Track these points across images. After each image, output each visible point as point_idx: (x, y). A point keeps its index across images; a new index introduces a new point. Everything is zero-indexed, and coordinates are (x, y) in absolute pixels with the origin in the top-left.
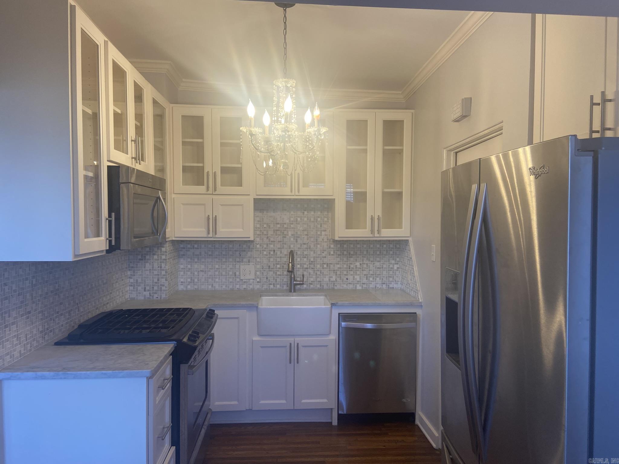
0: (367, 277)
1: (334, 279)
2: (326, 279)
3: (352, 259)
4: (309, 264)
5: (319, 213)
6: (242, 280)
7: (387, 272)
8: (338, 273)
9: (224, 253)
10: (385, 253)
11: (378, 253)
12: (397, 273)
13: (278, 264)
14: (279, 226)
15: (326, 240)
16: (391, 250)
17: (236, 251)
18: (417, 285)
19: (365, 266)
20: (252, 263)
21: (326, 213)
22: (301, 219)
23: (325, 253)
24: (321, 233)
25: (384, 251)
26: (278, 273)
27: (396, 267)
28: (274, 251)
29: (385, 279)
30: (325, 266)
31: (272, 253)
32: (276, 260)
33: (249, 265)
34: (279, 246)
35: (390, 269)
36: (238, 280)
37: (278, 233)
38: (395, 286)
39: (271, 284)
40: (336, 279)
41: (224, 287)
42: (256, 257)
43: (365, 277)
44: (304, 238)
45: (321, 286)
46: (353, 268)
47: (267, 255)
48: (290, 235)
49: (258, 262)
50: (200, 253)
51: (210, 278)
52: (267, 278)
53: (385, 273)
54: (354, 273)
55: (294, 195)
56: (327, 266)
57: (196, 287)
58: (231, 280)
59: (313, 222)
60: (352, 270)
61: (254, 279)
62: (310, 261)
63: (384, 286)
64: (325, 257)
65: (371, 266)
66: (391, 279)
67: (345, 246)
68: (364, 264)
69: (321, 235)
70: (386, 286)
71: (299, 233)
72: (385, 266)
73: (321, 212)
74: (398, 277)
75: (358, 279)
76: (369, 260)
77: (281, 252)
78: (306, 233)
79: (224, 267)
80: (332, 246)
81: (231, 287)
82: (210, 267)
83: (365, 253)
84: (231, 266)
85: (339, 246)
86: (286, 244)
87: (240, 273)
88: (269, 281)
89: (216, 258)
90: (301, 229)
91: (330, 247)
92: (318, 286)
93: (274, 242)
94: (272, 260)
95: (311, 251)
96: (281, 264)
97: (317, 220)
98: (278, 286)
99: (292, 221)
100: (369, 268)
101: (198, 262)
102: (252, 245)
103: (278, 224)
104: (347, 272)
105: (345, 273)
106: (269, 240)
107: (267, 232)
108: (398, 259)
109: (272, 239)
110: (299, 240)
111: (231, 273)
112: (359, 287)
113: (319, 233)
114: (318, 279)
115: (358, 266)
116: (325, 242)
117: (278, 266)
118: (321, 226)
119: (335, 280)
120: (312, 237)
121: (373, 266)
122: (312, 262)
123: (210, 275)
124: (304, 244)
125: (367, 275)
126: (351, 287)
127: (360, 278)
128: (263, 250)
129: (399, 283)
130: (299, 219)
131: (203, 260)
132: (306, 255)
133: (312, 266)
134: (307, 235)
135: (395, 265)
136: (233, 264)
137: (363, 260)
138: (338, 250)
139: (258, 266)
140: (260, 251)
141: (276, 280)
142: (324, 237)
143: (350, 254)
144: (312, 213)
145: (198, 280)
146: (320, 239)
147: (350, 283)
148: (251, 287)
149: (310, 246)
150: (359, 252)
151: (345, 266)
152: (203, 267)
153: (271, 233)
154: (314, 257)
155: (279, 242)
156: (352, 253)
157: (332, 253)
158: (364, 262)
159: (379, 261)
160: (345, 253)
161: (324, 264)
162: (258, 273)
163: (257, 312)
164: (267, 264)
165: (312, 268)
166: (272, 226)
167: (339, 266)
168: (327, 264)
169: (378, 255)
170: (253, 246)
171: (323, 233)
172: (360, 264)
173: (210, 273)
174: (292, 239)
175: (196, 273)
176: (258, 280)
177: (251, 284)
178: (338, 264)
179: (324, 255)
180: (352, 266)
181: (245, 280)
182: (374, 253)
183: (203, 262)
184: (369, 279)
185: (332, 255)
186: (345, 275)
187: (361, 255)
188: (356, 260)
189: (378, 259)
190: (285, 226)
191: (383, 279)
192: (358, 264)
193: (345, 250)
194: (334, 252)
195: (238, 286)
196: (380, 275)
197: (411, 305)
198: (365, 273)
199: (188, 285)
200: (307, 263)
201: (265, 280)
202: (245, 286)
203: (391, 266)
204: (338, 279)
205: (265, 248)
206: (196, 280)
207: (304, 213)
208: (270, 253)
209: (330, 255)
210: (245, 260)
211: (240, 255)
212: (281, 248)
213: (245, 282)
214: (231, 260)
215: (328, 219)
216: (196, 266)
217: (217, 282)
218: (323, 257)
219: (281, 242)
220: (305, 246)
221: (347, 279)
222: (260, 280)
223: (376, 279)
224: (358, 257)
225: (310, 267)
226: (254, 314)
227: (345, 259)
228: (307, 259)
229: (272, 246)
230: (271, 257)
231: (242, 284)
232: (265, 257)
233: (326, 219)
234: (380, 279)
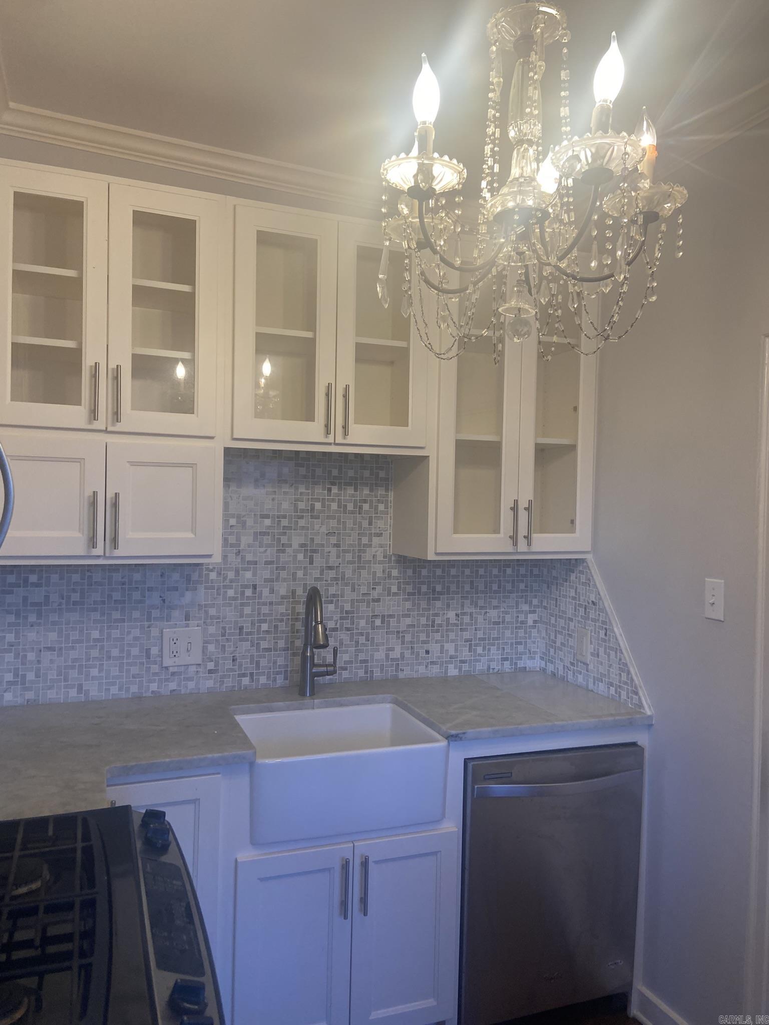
0: (470, 645)
1: (396, 654)
2: (380, 655)
3: (438, 604)
4: (341, 618)
5: (366, 491)
6: (167, 668)
7: (512, 633)
8: (408, 638)
9: (117, 596)
10: (509, 587)
11: (495, 587)
12: (534, 632)
13: (265, 621)
14: (267, 522)
15: (380, 557)
16: (522, 581)
17: (150, 589)
18: (632, 670)
19: (467, 619)
20: (196, 622)
21: (381, 491)
22: (323, 506)
23: (379, 589)
24: (370, 540)
25: (508, 582)
26: (264, 645)
27: (531, 618)
28: (255, 587)
29: (508, 650)
30: (378, 622)
31: (249, 592)
32: (259, 609)
33: (187, 626)
34: (266, 574)
35: (519, 625)
36: (155, 668)
37: (267, 540)
38: (529, 664)
39: (244, 675)
40: (402, 654)
41: (114, 690)
42: (206, 606)
43: (465, 646)
44: (329, 552)
45: (366, 672)
46: (440, 625)
47: (235, 599)
48: (295, 545)
49: (212, 617)
50: (47, 597)
51: (73, 667)
52: (233, 660)
53: (508, 633)
54: (442, 636)
55: (330, 444)
56: (383, 622)
57: (30, 695)
58: (134, 670)
59: (352, 512)
60: (438, 631)
61: (200, 665)
62: (342, 612)
63: (507, 664)
64: (378, 600)
65: (480, 618)
66: (521, 648)
67: (424, 572)
68: (464, 614)
69: (370, 546)
70: (511, 665)
71: (318, 540)
72: (508, 618)
73: (371, 490)
74: (534, 643)
75: (452, 652)
76: (476, 606)
77: (272, 591)
78: (333, 540)
79: (116, 633)
80: (395, 573)
81: (134, 689)
82: (75, 635)
83: (467, 587)
84: (136, 632)
85: (410, 572)
86: (283, 568)
87: (161, 650)
88: (240, 665)
89: (95, 610)
90: (324, 529)
91: (390, 576)
92: (361, 673)
93: (256, 563)
94: (247, 610)
95: (347, 585)
96: (271, 621)
97: (361, 508)
98: (263, 680)
99: (302, 511)
100: (476, 623)
101: (39, 625)
102: (197, 574)
103: (267, 517)
104: (428, 636)
105: (423, 637)
106: (243, 558)
107: (238, 539)
108: (535, 602)
109: (249, 557)
110: (317, 558)
111: (135, 651)
112: (453, 671)
113: (365, 540)
114: (362, 656)
115: (453, 620)
116: (380, 562)
117: (265, 627)
118: (370, 524)
119: (399, 656)
120: (348, 551)
121: (484, 620)
122: (347, 612)
123: (75, 660)
124: (330, 568)
125: (471, 641)
126: (435, 670)
127: (456, 650)
128: (225, 587)
129: (536, 656)
130: (318, 506)
131: (54, 617)
132: (334, 596)
133: (347, 624)
134: (337, 545)
135: (529, 615)
136: (142, 627)
137: (463, 606)
138: (408, 584)
139: (212, 629)
140: (219, 589)
141: (258, 663)
142: (376, 552)
143: (434, 591)
144: (350, 491)
145: (37, 676)
146: (367, 556)
147: (432, 663)
148: (191, 685)
149: (343, 573)
150: (453, 588)
151: (423, 621)
152: (53, 636)
153: (246, 540)
154: (352, 601)
155: (267, 563)
156: (439, 588)
157: (394, 589)
158: (466, 610)
159: (495, 607)
160: (424, 588)
161: (376, 616)
162: (211, 648)
163: (251, 776)
164: (236, 622)
165: (348, 629)
166: (250, 522)
167: (408, 621)
168: (383, 616)
169: (496, 592)
170: (200, 576)
171: (376, 540)
172: (457, 615)
173: (73, 654)
174: (300, 557)
175: (31, 656)
176: (211, 665)
177: (190, 679)
178: (408, 616)
179: (375, 594)
180: (438, 620)
181: (175, 669)
182: (486, 588)
183: (54, 623)
184: (475, 651)
185: (395, 594)
186: (424, 642)
187: (457, 593)
188: (448, 606)
189: (495, 602)
190: (285, 522)
191: (503, 649)
192: (451, 615)
193: (423, 583)
194: (399, 589)
195: (154, 687)
196: (498, 639)
197: (630, 724)
198: (466, 635)
199: (5, 692)
200: (336, 617)
201: (229, 664)
202: (173, 686)
203: (522, 617)
204: (407, 654)
205: (231, 581)
206: (31, 676)
207: (330, 490)
208: (243, 593)
209: (389, 595)
210: (176, 613)
211: (164, 601)
212: (272, 580)
213: (173, 674)
214: (136, 614)
215: (386, 507)
216: (32, 635)
217: (94, 678)
218: (374, 601)
219: (271, 563)
220: (332, 574)
221: (427, 652)
222: (216, 665)
223: (489, 650)
224: (453, 599)
225: (342, 625)
226: (244, 781)
227: (424, 604)
228: (336, 607)
229: (248, 575)
230: (248, 604)
231: (167, 680)
232: (230, 605)
233: (381, 507)
234: (498, 649)
